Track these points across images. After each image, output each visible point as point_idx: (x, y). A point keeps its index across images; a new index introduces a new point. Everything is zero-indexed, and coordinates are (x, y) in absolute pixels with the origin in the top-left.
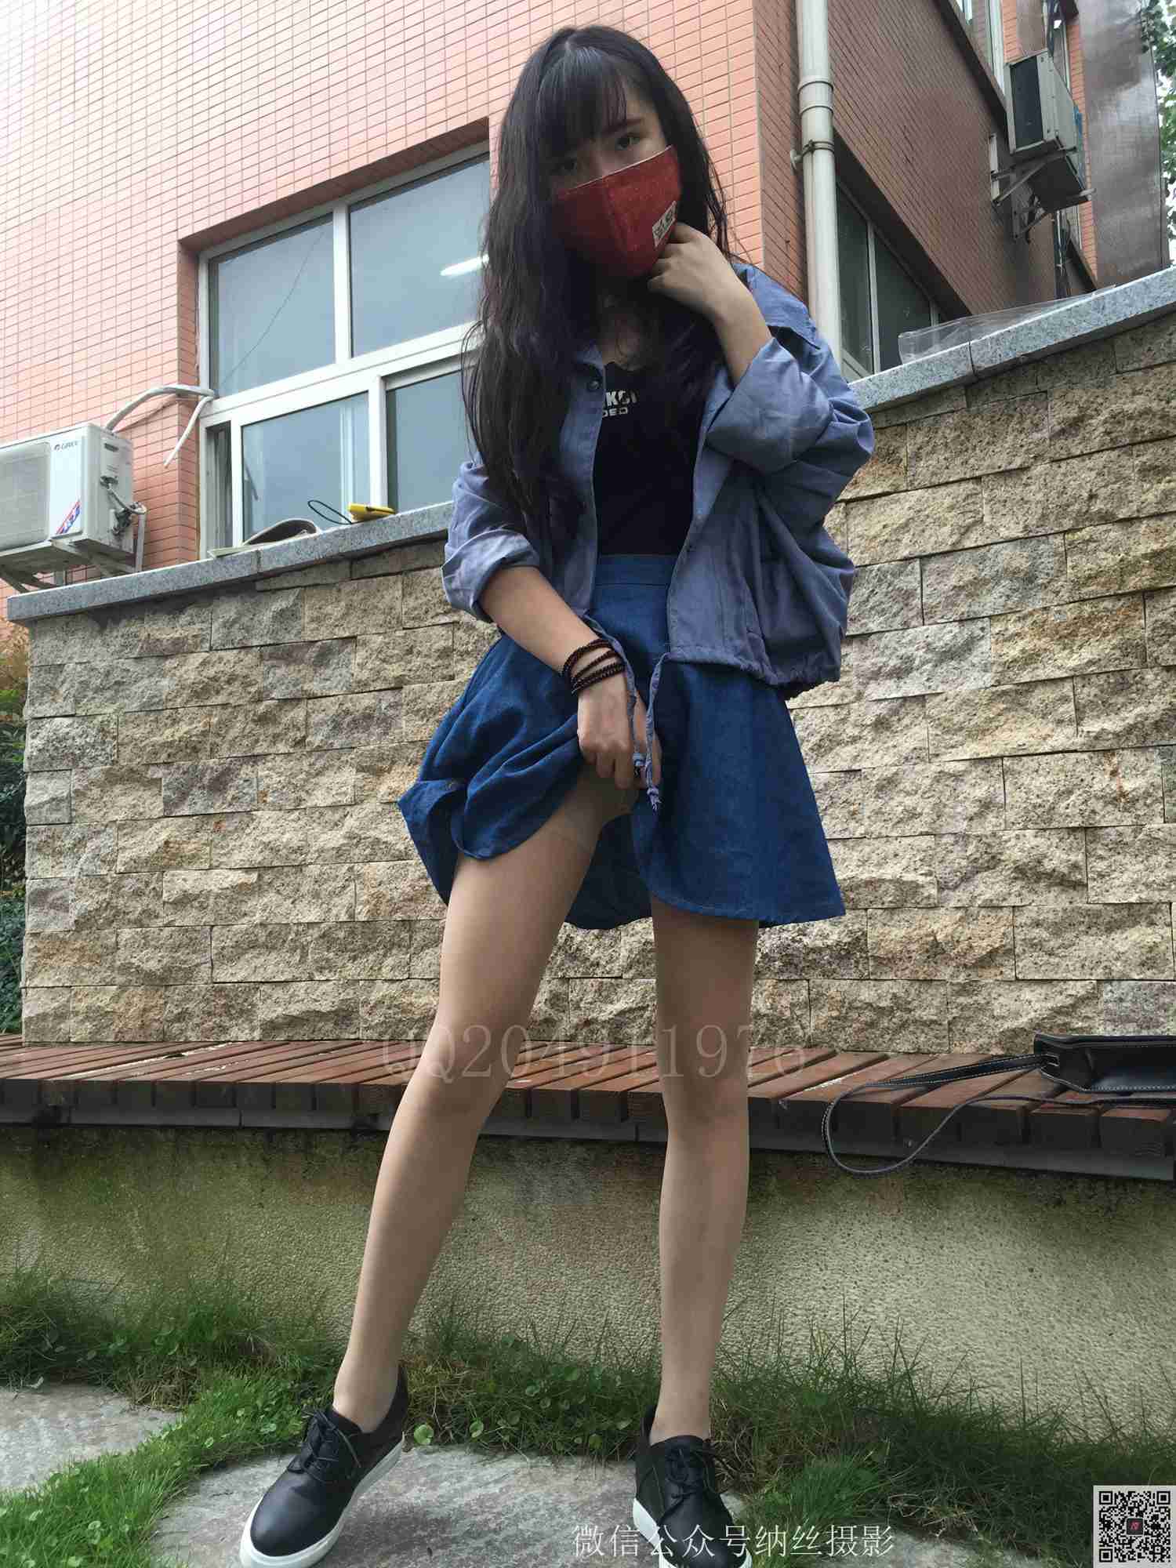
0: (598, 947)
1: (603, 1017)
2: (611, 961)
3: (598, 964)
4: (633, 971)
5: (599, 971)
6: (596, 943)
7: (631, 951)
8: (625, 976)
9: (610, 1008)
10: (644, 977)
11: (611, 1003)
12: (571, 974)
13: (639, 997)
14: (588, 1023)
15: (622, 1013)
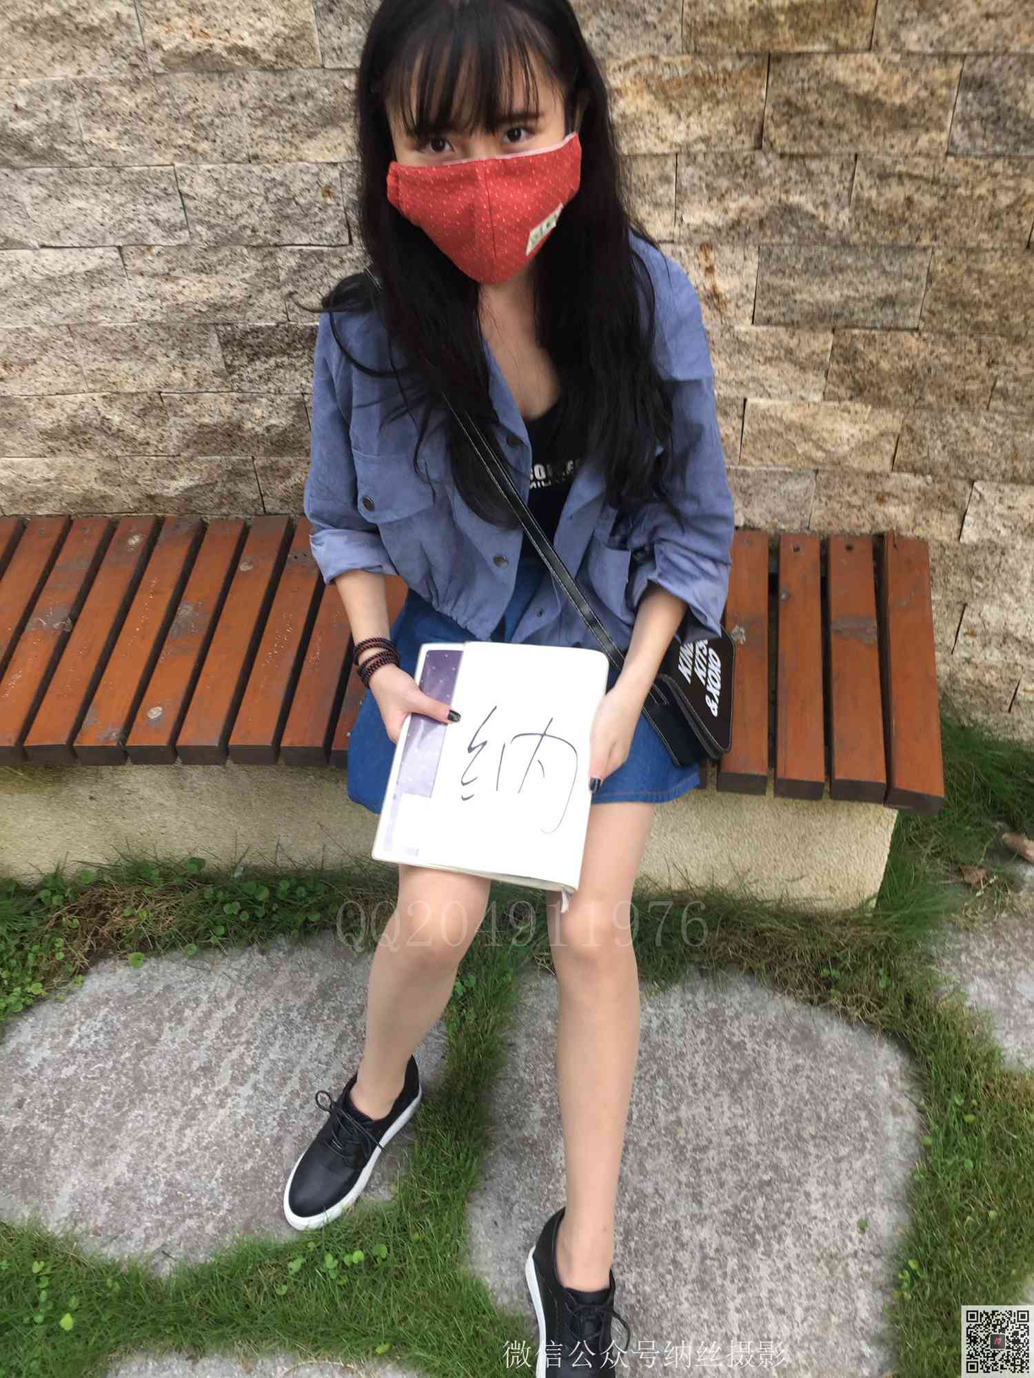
0: (144, 426)
1: (171, 493)
2: (161, 439)
3: (148, 444)
4: (191, 450)
5: (151, 450)
6: (139, 422)
7: (185, 433)
8: (184, 454)
9: (174, 484)
10: (205, 454)
11: (173, 478)
12: (119, 453)
13: (205, 475)
14: (151, 497)
15: (187, 490)
